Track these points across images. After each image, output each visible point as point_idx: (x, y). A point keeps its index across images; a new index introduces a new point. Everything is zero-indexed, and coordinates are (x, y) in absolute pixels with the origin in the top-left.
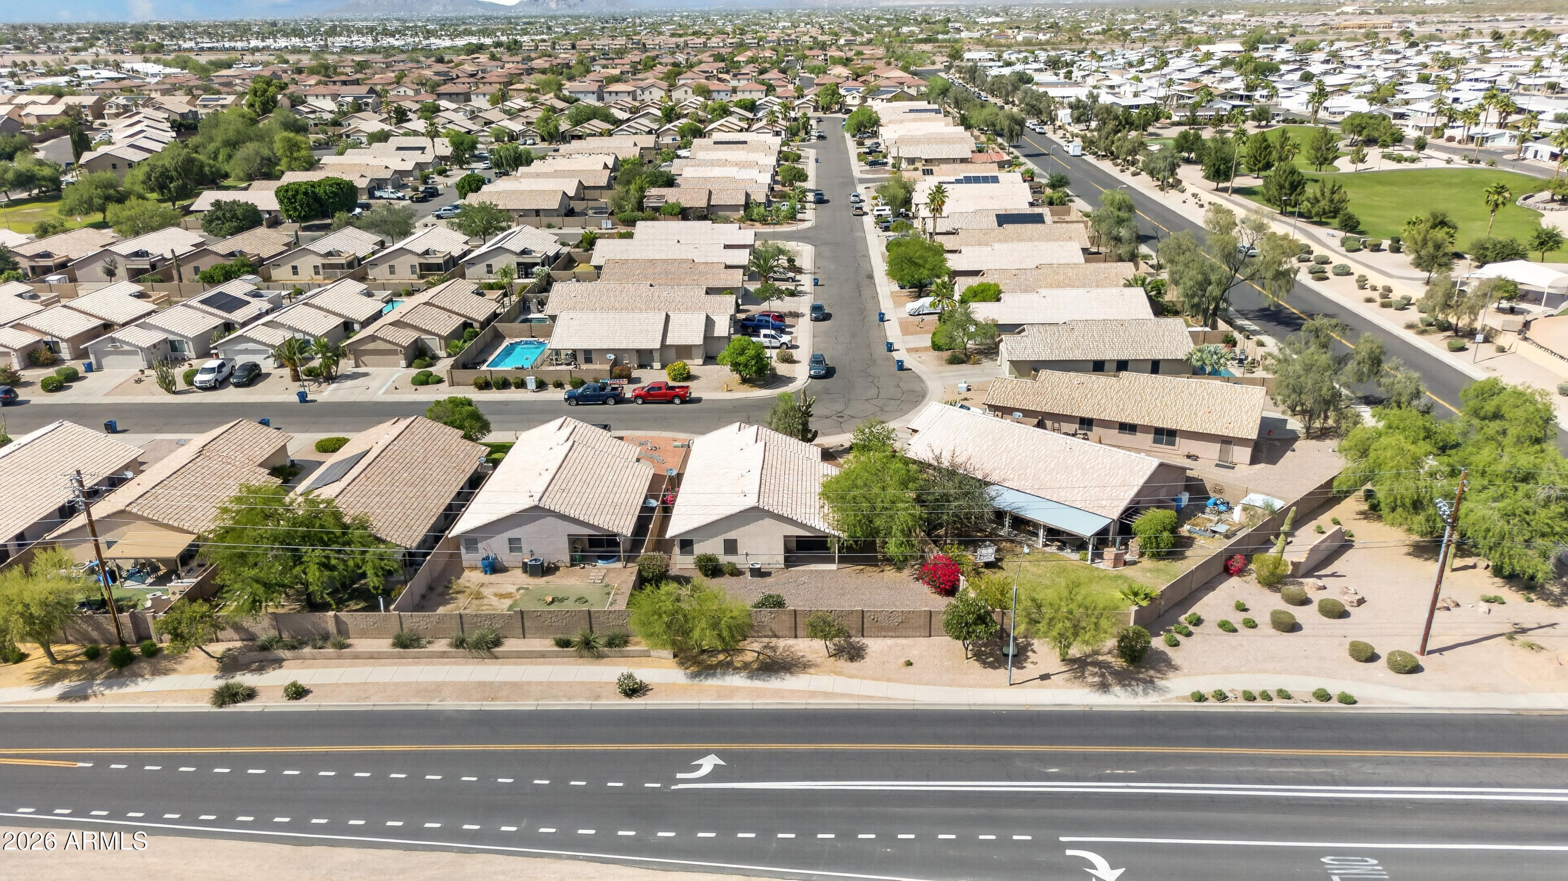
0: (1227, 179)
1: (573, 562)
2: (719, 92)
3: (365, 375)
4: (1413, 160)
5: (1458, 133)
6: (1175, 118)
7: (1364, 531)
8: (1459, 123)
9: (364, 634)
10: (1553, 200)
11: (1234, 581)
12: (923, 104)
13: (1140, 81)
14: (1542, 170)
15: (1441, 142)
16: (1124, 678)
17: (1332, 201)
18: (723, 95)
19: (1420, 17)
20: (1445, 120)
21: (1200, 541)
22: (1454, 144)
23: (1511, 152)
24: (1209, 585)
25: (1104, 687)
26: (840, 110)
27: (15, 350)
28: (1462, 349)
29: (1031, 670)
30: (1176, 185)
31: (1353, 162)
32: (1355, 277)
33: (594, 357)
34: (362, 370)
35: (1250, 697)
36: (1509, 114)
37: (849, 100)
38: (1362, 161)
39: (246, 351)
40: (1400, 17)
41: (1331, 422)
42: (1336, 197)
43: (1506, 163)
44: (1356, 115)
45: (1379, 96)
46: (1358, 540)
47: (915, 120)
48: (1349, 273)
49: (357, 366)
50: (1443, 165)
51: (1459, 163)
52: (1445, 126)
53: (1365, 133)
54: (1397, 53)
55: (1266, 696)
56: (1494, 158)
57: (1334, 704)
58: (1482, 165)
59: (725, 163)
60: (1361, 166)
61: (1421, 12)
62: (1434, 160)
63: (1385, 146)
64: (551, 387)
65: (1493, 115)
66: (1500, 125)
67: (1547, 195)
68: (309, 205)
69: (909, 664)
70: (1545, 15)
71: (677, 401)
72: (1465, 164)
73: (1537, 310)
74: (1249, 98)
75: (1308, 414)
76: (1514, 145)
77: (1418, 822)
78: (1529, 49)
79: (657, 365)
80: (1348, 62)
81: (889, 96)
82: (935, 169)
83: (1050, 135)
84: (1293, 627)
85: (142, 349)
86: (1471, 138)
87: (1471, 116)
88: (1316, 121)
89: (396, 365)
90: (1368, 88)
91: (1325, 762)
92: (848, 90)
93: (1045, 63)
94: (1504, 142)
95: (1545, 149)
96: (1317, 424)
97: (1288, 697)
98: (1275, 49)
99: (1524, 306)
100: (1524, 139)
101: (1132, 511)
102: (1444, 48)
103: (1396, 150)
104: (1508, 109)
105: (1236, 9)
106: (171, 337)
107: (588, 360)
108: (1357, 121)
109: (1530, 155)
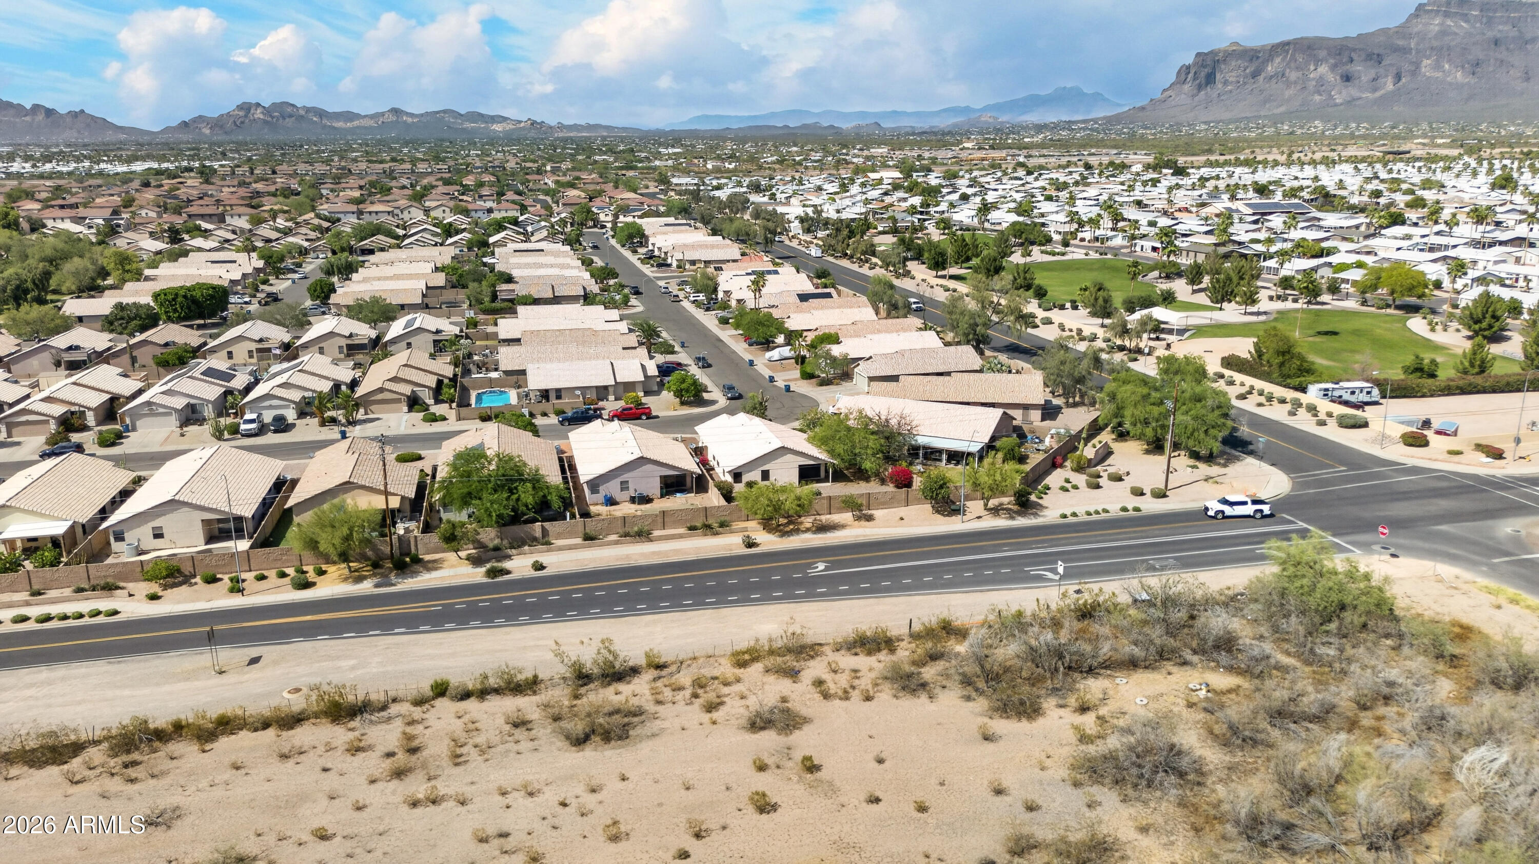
0: (944, 269)
1: (662, 496)
2: (476, 211)
3: (378, 419)
4: (1063, 254)
5: (1087, 235)
6: (880, 229)
7: (1116, 446)
8: (1087, 228)
9: (559, 536)
10: (1160, 277)
11: (1059, 470)
12: (671, 220)
13: (834, 200)
14: (1147, 258)
15: (1076, 242)
16: (1020, 513)
17: (1025, 279)
18: (480, 214)
19: (1025, 152)
20: (1076, 226)
21: (1032, 455)
22: (1086, 243)
23: (1126, 247)
24: (1047, 473)
25: (1012, 518)
26: (595, 226)
27: (54, 418)
28: (1136, 360)
29: (969, 516)
30: (907, 274)
31: (1023, 256)
32: (1056, 324)
33: (563, 394)
34: (371, 416)
35: (1089, 514)
36: (1118, 221)
37: (602, 217)
38: (1029, 255)
39: (271, 407)
40: (1011, 152)
41: (1077, 399)
42: (1028, 276)
43: (1124, 255)
44: (1014, 224)
45: (1021, 210)
46: (1115, 450)
47: (674, 232)
48: (1051, 323)
49: (366, 413)
50: (1084, 257)
51: (1094, 255)
52: (1077, 230)
53: (1024, 236)
54: (1021, 179)
55: (1097, 512)
56: (1116, 251)
57: (1131, 513)
58: (1109, 256)
59: (541, 266)
60: (1028, 259)
61: (1025, 148)
62: (1076, 254)
63: (1041, 244)
64: (539, 417)
65: (1107, 223)
66: (1113, 229)
67: (1156, 273)
68: (189, 308)
69: (902, 519)
70: (1115, 151)
71: (644, 417)
72: (1097, 256)
73: (1171, 338)
74: (928, 213)
75: (1066, 395)
76: (1125, 243)
77: (1185, 546)
78: (1113, 176)
79: (611, 398)
80: (987, 186)
81: (639, 213)
82: (723, 266)
83: (787, 242)
84: (1098, 487)
85: (176, 410)
86: (1097, 239)
87: (1094, 222)
88: (984, 229)
89: (399, 411)
90: (1013, 205)
91: (1135, 532)
92: (599, 208)
93: (748, 187)
94: (1119, 241)
95: (1148, 244)
96: (1071, 400)
97: (1107, 512)
98: (926, 176)
99: (1162, 336)
100: (1133, 238)
101: (993, 438)
102: (1054, 176)
103: (1048, 248)
104: (1117, 218)
105: (879, 144)
106: (193, 401)
107: (559, 397)
108: (1017, 227)
109: (1138, 249)
